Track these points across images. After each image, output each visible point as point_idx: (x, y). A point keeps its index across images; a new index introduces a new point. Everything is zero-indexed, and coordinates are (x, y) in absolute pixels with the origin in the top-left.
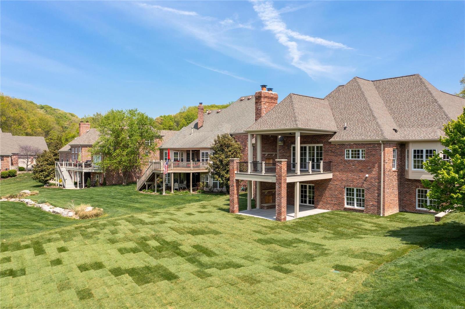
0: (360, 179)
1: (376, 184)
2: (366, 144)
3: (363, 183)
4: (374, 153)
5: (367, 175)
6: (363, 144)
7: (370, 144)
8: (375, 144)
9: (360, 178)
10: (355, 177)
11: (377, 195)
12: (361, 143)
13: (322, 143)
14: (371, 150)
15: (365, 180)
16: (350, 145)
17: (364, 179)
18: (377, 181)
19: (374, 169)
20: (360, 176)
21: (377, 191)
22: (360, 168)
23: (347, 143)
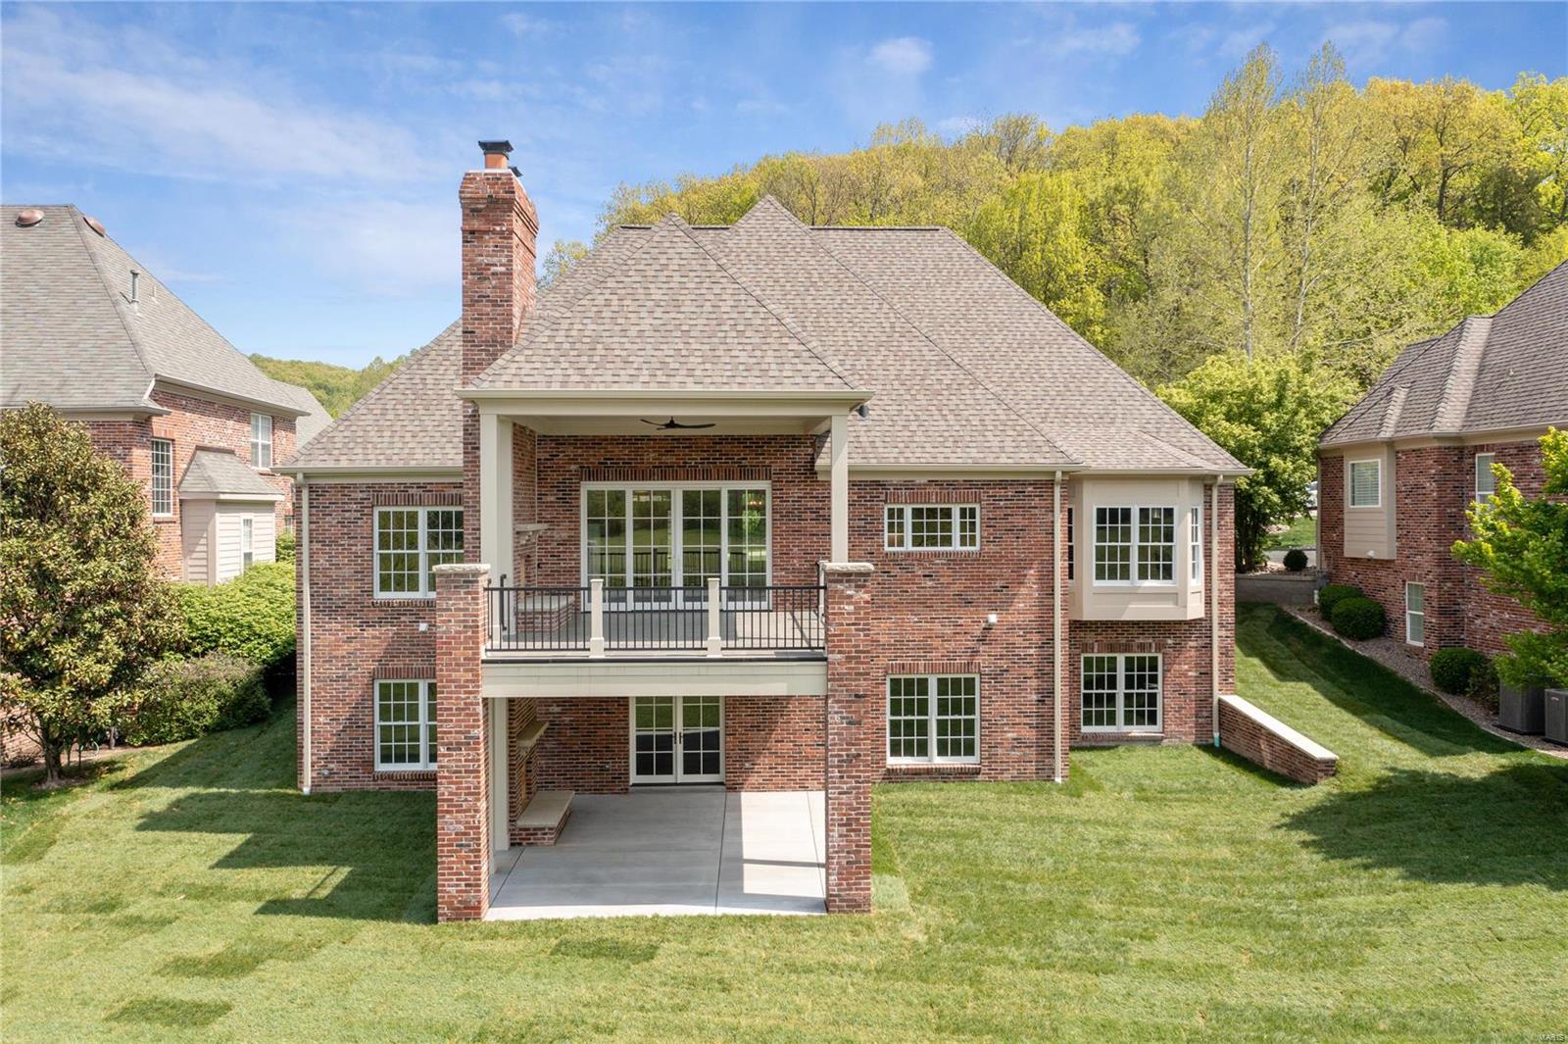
0: (958, 637)
1: (1032, 651)
2: (987, 484)
3: (975, 652)
4: (1018, 521)
5: (993, 618)
6: (970, 484)
7: (1002, 484)
8: (1024, 484)
9: (960, 631)
10: (937, 627)
11: (1034, 697)
12: (961, 478)
13: (768, 477)
14: (1009, 511)
15: (982, 640)
16: (909, 486)
17: (978, 633)
18: (1035, 638)
19: (1023, 590)
20: (960, 622)
21: (1034, 683)
22: (957, 588)
23: (895, 479)
